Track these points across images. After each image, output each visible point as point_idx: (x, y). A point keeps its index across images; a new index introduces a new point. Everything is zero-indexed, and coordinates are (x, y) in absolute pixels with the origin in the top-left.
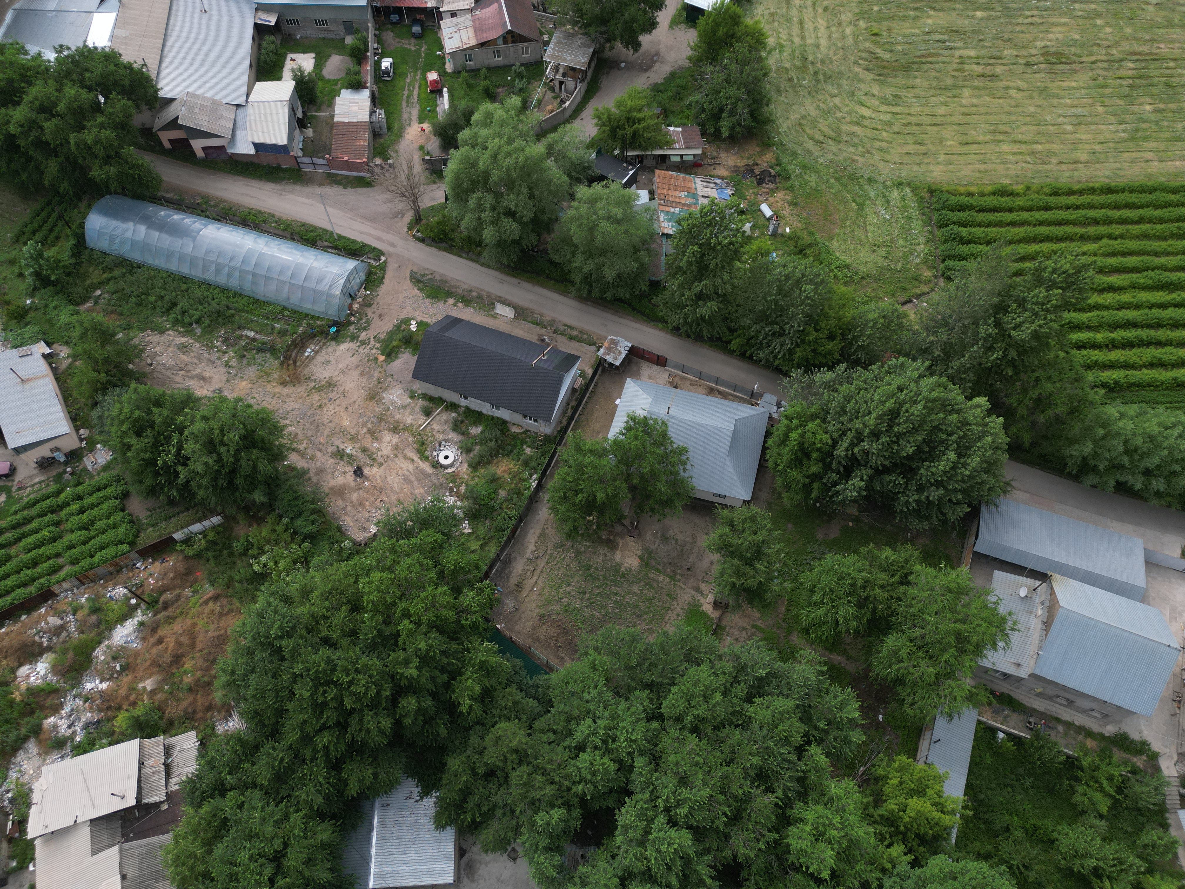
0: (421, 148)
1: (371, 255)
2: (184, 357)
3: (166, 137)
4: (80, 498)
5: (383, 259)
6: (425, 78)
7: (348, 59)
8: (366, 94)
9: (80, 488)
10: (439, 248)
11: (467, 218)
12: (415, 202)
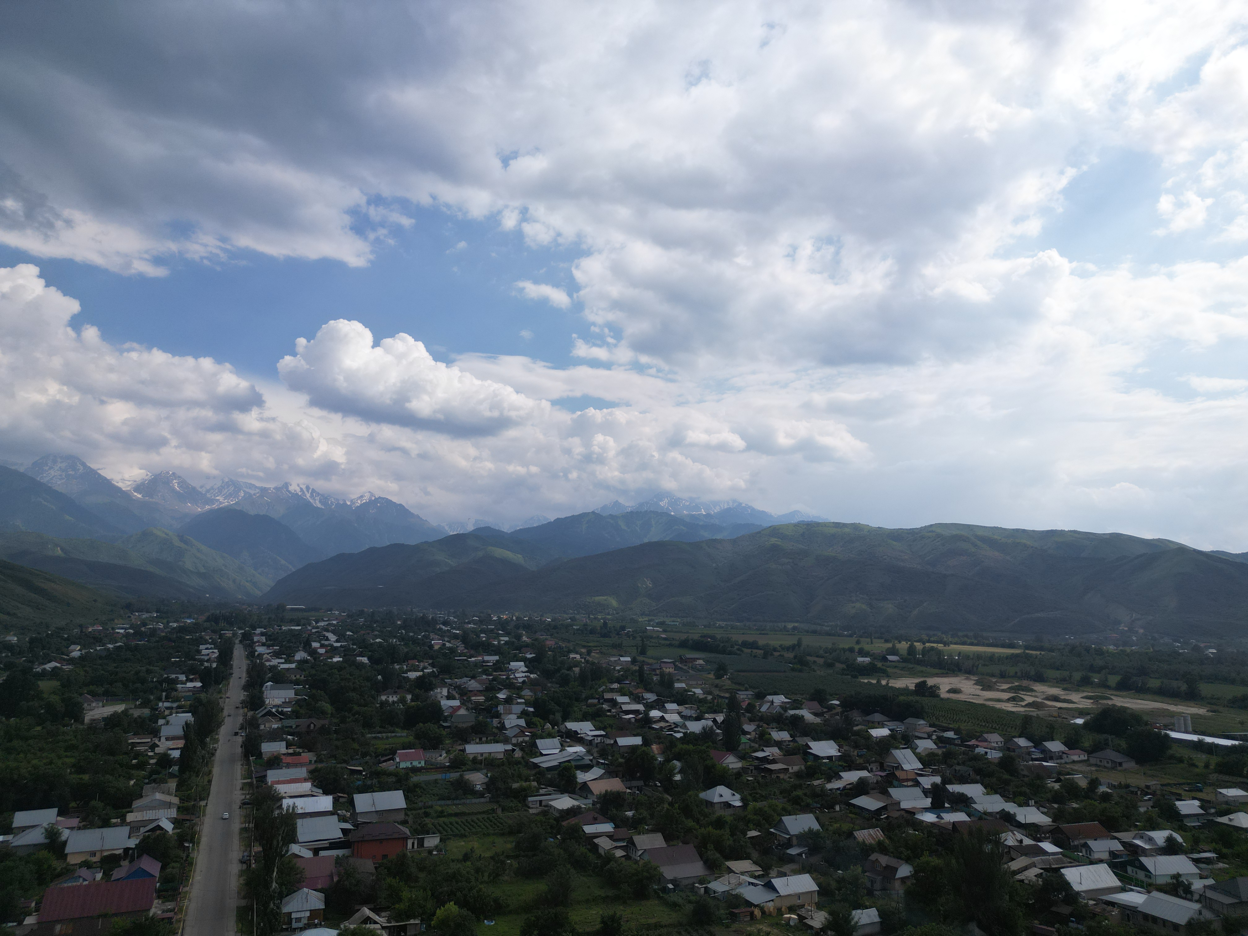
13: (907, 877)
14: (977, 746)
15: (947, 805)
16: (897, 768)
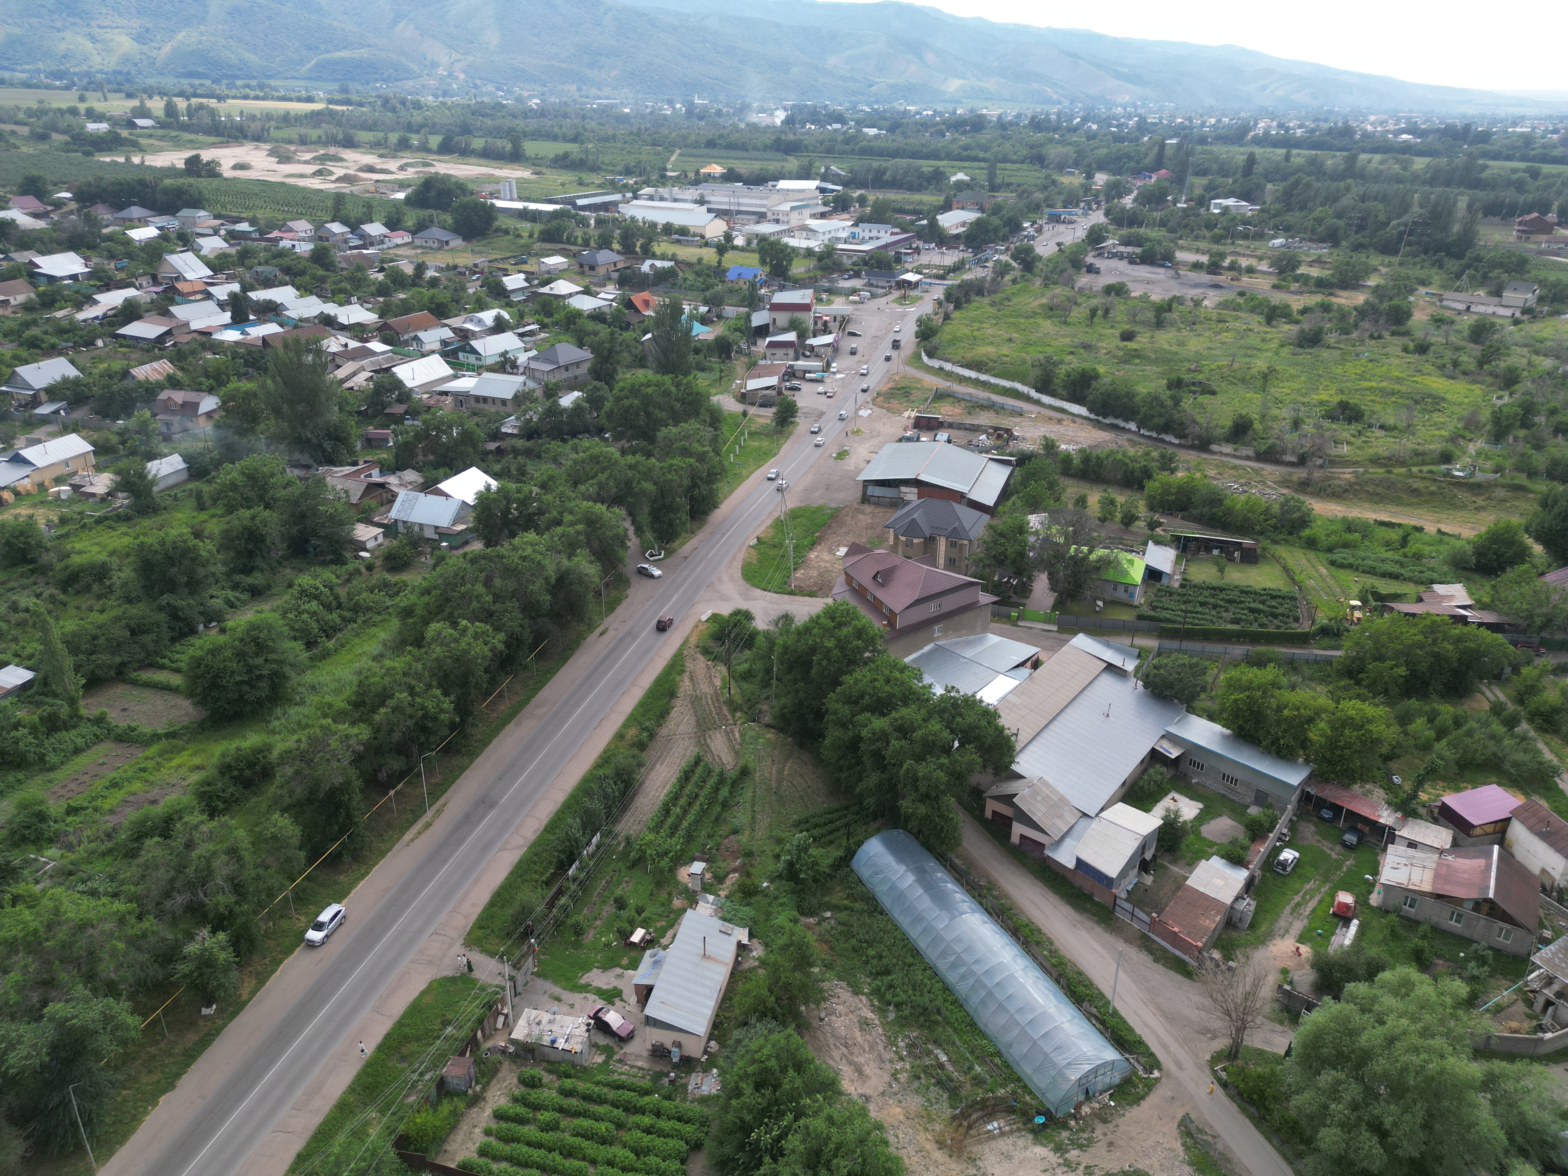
0: (1285, 972)
1: (1143, 1060)
2: (858, 1034)
3: (991, 806)
4: (658, 1114)
5: (1156, 1074)
6: (1333, 896)
7: (1241, 828)
8: (1242, 875)
9: (666, 1103)
10: (1243, 1110)
11: (1306, 1095)
12: (1241, 1029)
13: (214, 411)
14: (281, 238)
15: (252, 317)
16: (177, 279)
